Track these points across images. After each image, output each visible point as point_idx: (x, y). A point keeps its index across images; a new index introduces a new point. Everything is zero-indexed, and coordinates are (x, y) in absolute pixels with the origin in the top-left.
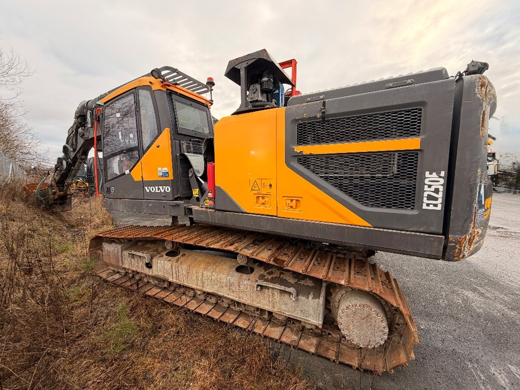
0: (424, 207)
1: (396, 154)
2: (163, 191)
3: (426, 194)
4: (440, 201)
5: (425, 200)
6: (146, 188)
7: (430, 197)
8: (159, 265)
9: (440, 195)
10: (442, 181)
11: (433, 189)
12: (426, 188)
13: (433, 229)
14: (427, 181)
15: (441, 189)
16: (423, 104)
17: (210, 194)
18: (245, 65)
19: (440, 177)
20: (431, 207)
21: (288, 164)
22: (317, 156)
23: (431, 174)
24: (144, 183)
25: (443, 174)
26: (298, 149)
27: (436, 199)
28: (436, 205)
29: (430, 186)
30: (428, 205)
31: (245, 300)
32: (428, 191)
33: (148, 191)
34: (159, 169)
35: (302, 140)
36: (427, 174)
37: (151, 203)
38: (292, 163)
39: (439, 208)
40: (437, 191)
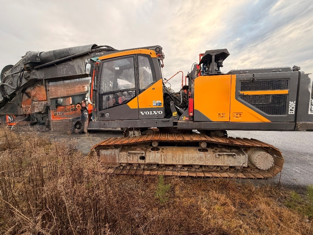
0: (289, 113)
1: (271, 95)
2: (156, 114)
3: (289, 109)
4: (294, 111)
5: (289, 111)
6: (142, 112)
7: (291, 110)
8: (151, 156)
9: (294, 109)
10: (294, 104)
11: (292, 107)
12: (290, 107)
13: (292, 121)
14: (290, 105)
15: (294, 107)
16: (289, 79)
17: (191, 114)
18: (215, 54)
19: (294, 103)
20: (291, 113)
21: (236, 98)
22: (249, 96)
23: (291, 102)
24: (139, 110)
25: (295, 102)
26: (241, 92)
27: (293, 110)
28: (293, 113)
29: (291, 106)
30: (290, 113)
31: (209, 163)
32: (290, 108)
33: (143, 114)
34: (154, 101)
35: (242, 89)
36: (290, 102)
37: (144, 121)
38: (238, 98)
39: (294, 113)
40: (293, 108)
